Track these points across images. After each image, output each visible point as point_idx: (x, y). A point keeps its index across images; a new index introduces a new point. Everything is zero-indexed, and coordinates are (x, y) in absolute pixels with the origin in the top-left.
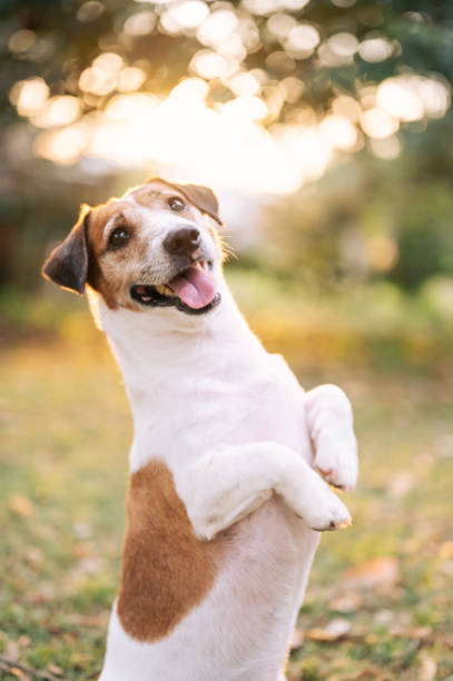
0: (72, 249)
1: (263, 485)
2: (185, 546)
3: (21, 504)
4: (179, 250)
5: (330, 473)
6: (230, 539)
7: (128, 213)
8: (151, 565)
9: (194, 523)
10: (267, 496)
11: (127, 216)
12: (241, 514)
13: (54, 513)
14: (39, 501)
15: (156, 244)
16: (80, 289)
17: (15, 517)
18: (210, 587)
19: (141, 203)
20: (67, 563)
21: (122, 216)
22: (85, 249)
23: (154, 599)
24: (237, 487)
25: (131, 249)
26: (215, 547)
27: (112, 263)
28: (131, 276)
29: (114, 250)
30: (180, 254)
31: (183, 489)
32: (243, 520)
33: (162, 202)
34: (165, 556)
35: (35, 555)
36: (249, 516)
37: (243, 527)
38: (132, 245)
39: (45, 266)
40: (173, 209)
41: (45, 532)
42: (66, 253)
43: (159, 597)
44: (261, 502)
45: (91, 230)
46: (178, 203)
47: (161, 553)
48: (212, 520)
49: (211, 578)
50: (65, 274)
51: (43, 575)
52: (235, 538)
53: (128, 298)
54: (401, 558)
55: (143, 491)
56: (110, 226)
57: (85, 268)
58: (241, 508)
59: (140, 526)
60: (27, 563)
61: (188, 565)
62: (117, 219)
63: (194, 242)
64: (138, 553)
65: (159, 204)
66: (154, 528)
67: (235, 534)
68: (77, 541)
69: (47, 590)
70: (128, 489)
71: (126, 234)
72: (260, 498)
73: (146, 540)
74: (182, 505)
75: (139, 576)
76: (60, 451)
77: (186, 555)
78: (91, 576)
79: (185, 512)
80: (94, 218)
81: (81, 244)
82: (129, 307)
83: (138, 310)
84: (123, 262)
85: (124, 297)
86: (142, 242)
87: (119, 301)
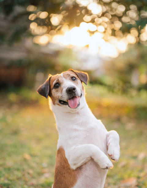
0: (45, 86)
1: (88, 156)
2: (69, 171)
3: (27, 156)
4: (70, 93)
5: (111, 156)
6: (81, 170)
7: (60, 79)
8: (61, 175)
9: (70, 165)
10: (90, 159)
11: (59, 80)
12: (83, 163)
13: (37, 159)
14: (32, 156)
15: (64, 90)
16: (47, 97)
17: (25, 160)
18: (76, 183)
19: (64, 77)
20: (40, 174)
21: (58, 80)
22: (49, 86)
23: (62, 185)
24: (81, 156)
25: (59, 89)
26: (77, 172)
27: (55, 92)
28: (59, 97)
29: (55, 89)
30: (70, 94)
31: (67, 156)
32: (83, 165)
33: (70, 78)
34: (64, 173)
35: (31, 172)
36: (85, 164)
37: (84, 166)
38: (59, 88)
39: (38, 90)
40: (72, 80)
41: (34, 165)
42: (44, 87)
43: (63, 185)
44: (88, 160)
45: (50, 82)
46: (74, 78)
47: (64, 172)
48: (75, 164)
49: (76, 180)
50: (43, 92)
51: (33, 177)
52: (82, 169)
53: (58, 102)
54: (138, 178)
55: (59, 155)
56: (55, 82)
57: (48, 92)
58: (82, 161)
59: (59, 165)
60: (29, 174)
61: (70, 176)
62: (57, 80)
63: (74, 91)
64: (58, 172)
65: (69, 78)
66: (62, 165)
67: (82, 168)
68: (43, 168)
69: (34, 182)
70: (56, 154)
71: (59, 85)
72: (87, 159)
73: (60, 169)
74: (67, 160)
75: (58, 178)
76: (39, 140)
77: (70, 173)
78: (47, 178)
79: (68, 162)
80: (52, 79)
81: (48, 85)
82: (58, 104)
83: (60, 106)
84: (57, 92)
85: (57, 102)
86: (62, 88)
87: (56, 102)
